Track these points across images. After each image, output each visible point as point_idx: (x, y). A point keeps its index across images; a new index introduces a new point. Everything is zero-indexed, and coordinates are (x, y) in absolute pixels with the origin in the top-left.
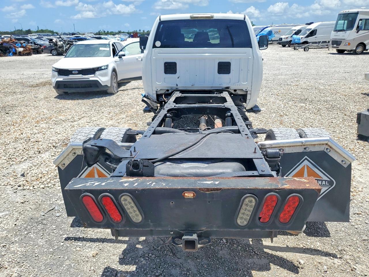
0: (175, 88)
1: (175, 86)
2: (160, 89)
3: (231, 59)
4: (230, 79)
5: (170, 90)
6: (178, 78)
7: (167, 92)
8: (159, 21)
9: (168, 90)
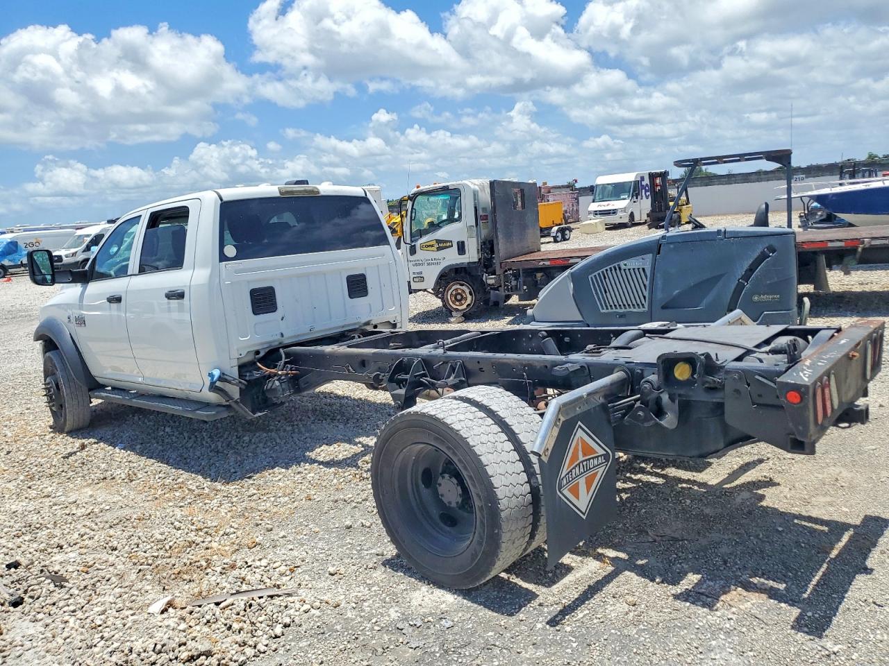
0: (277, 343)
1: (279, 337)
2: (246, 352)
3: (365, 268)
4: (370, 305)
5: (261, 351)
6: (282, 319)
7: (257, 356)
8: (220, 202)
9: (257, 352)
